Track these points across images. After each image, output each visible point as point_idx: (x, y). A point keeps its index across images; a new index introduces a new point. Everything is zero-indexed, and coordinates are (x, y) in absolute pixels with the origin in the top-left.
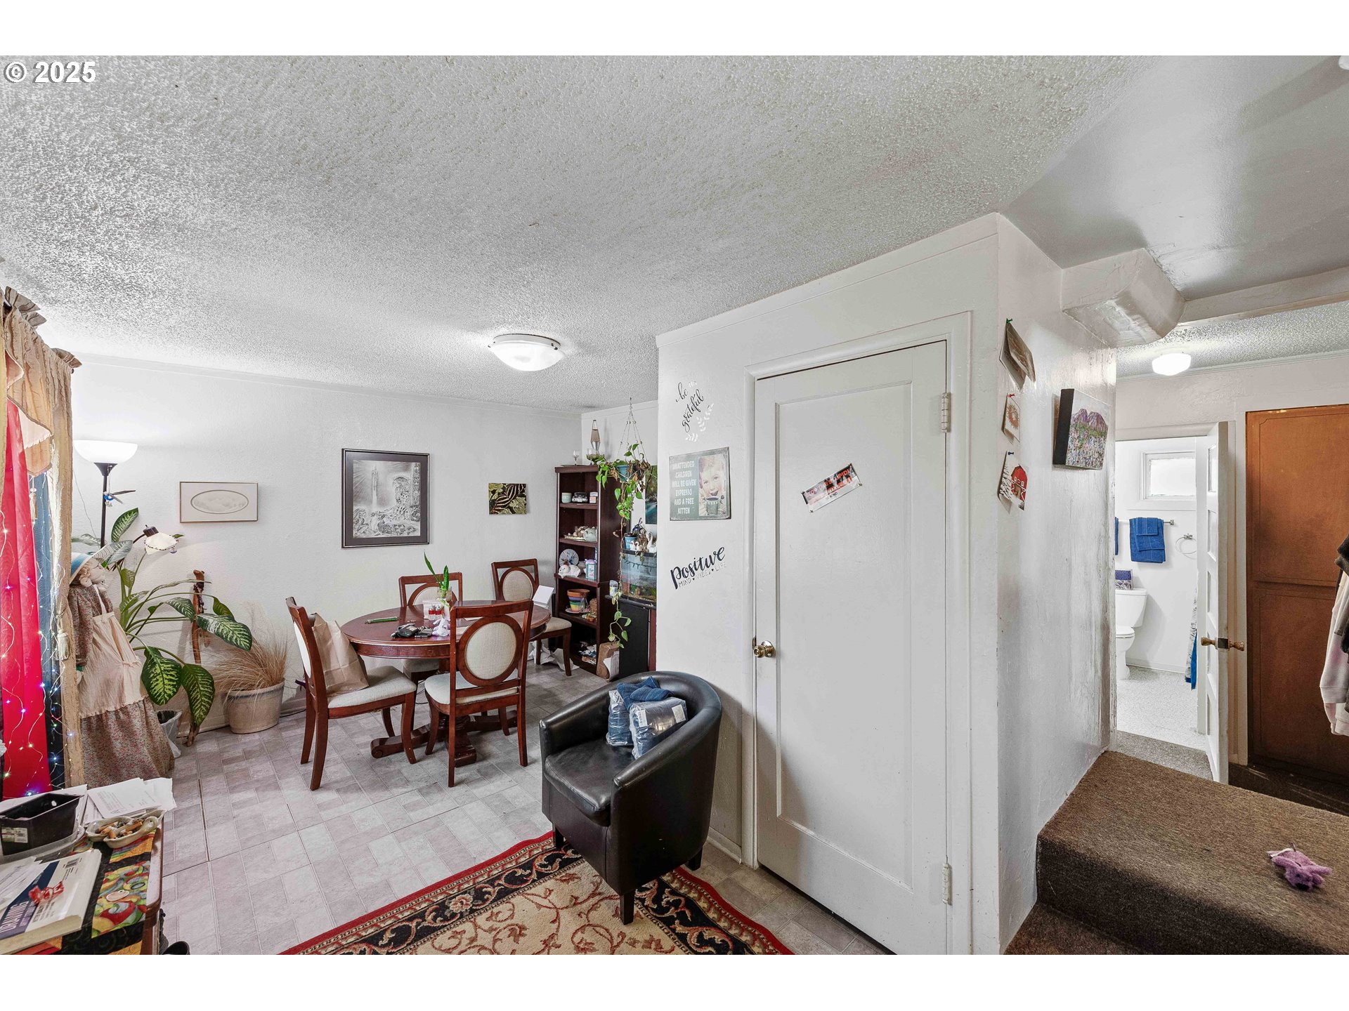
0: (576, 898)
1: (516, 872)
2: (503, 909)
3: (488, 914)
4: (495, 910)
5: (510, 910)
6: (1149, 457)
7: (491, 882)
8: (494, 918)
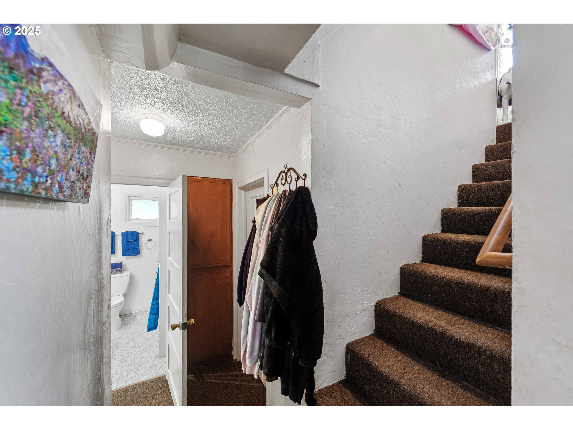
6: (132, 198)
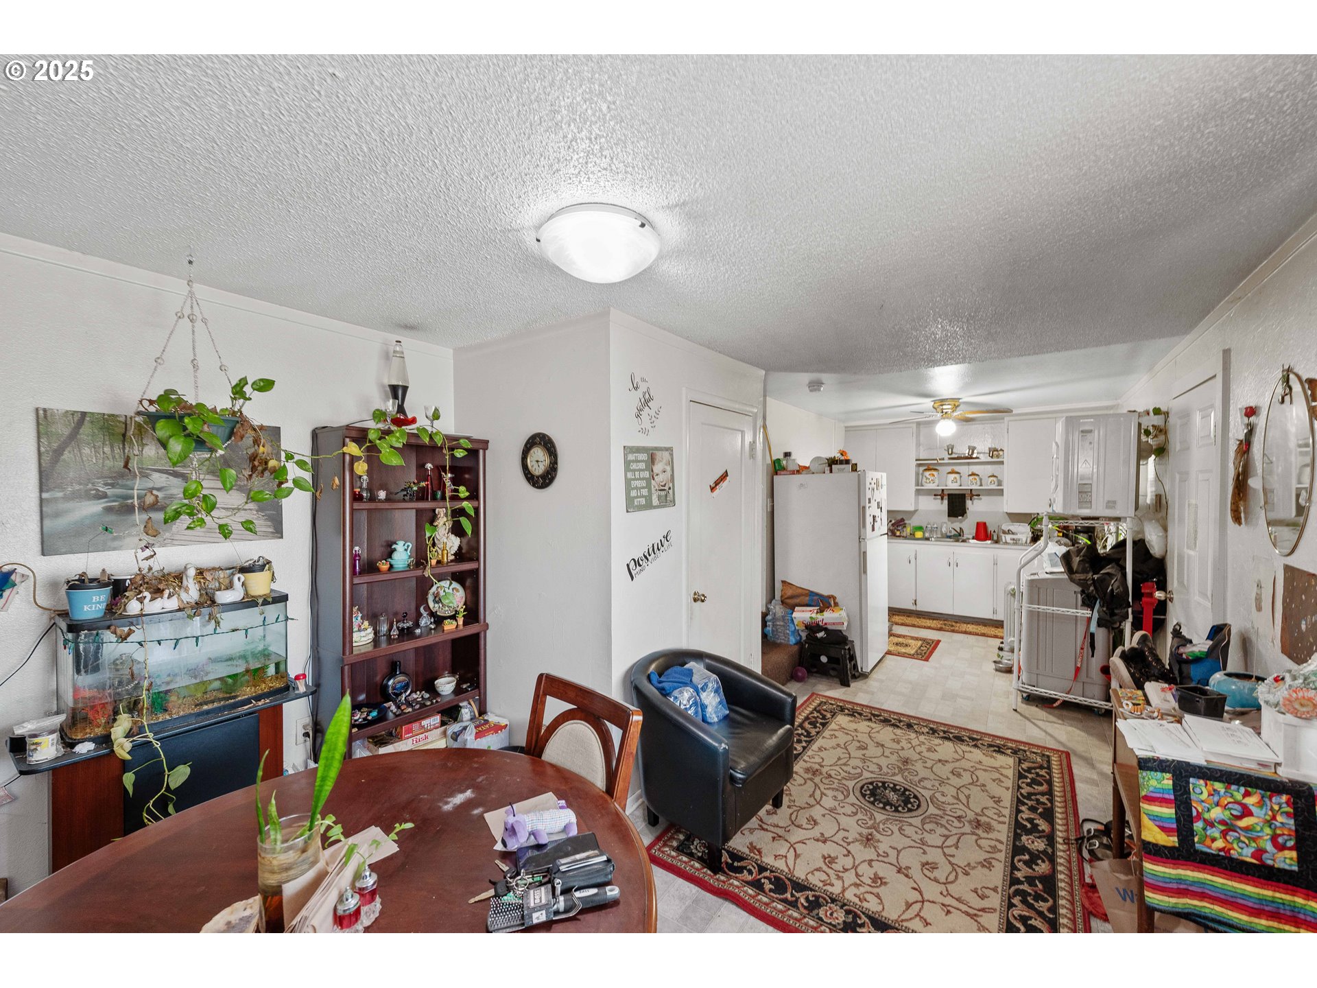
0: (774, 838)
1: (771, 890)
2: (815, 880)
3: (828, 888)
4: (821, 885)
5: (813, 874)
7: (794, 904)
8: (828, 882)
